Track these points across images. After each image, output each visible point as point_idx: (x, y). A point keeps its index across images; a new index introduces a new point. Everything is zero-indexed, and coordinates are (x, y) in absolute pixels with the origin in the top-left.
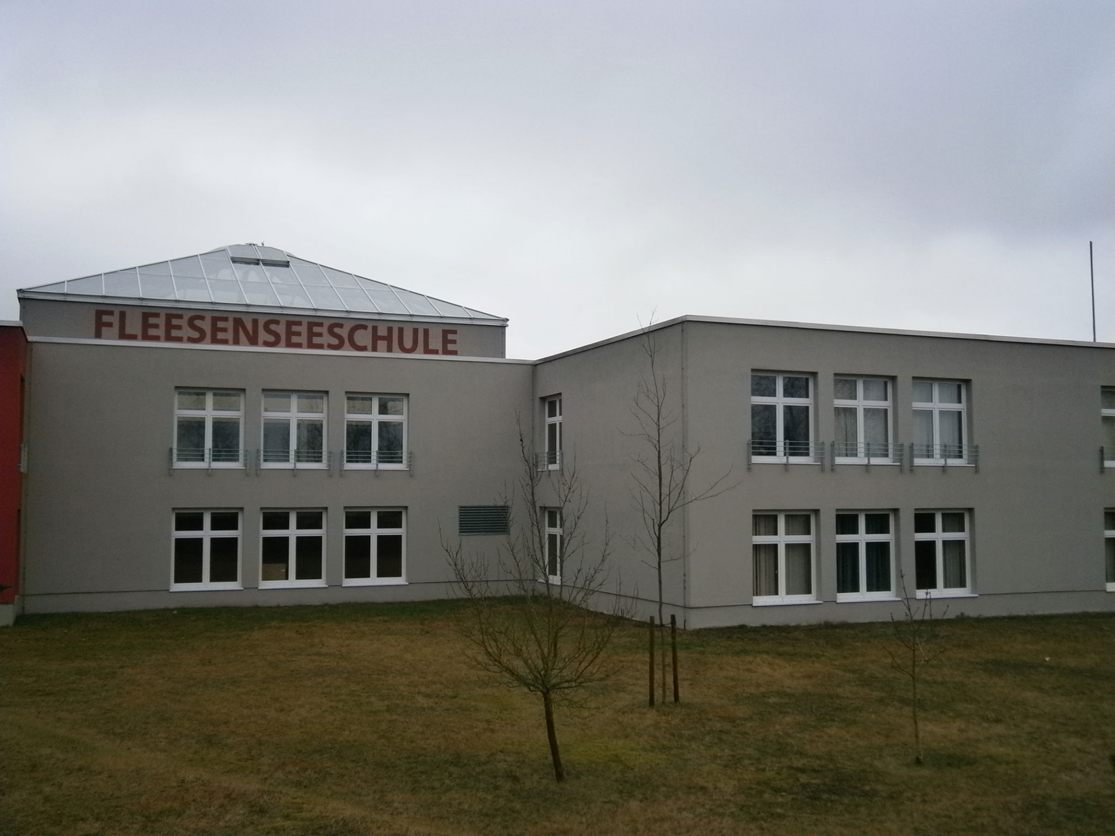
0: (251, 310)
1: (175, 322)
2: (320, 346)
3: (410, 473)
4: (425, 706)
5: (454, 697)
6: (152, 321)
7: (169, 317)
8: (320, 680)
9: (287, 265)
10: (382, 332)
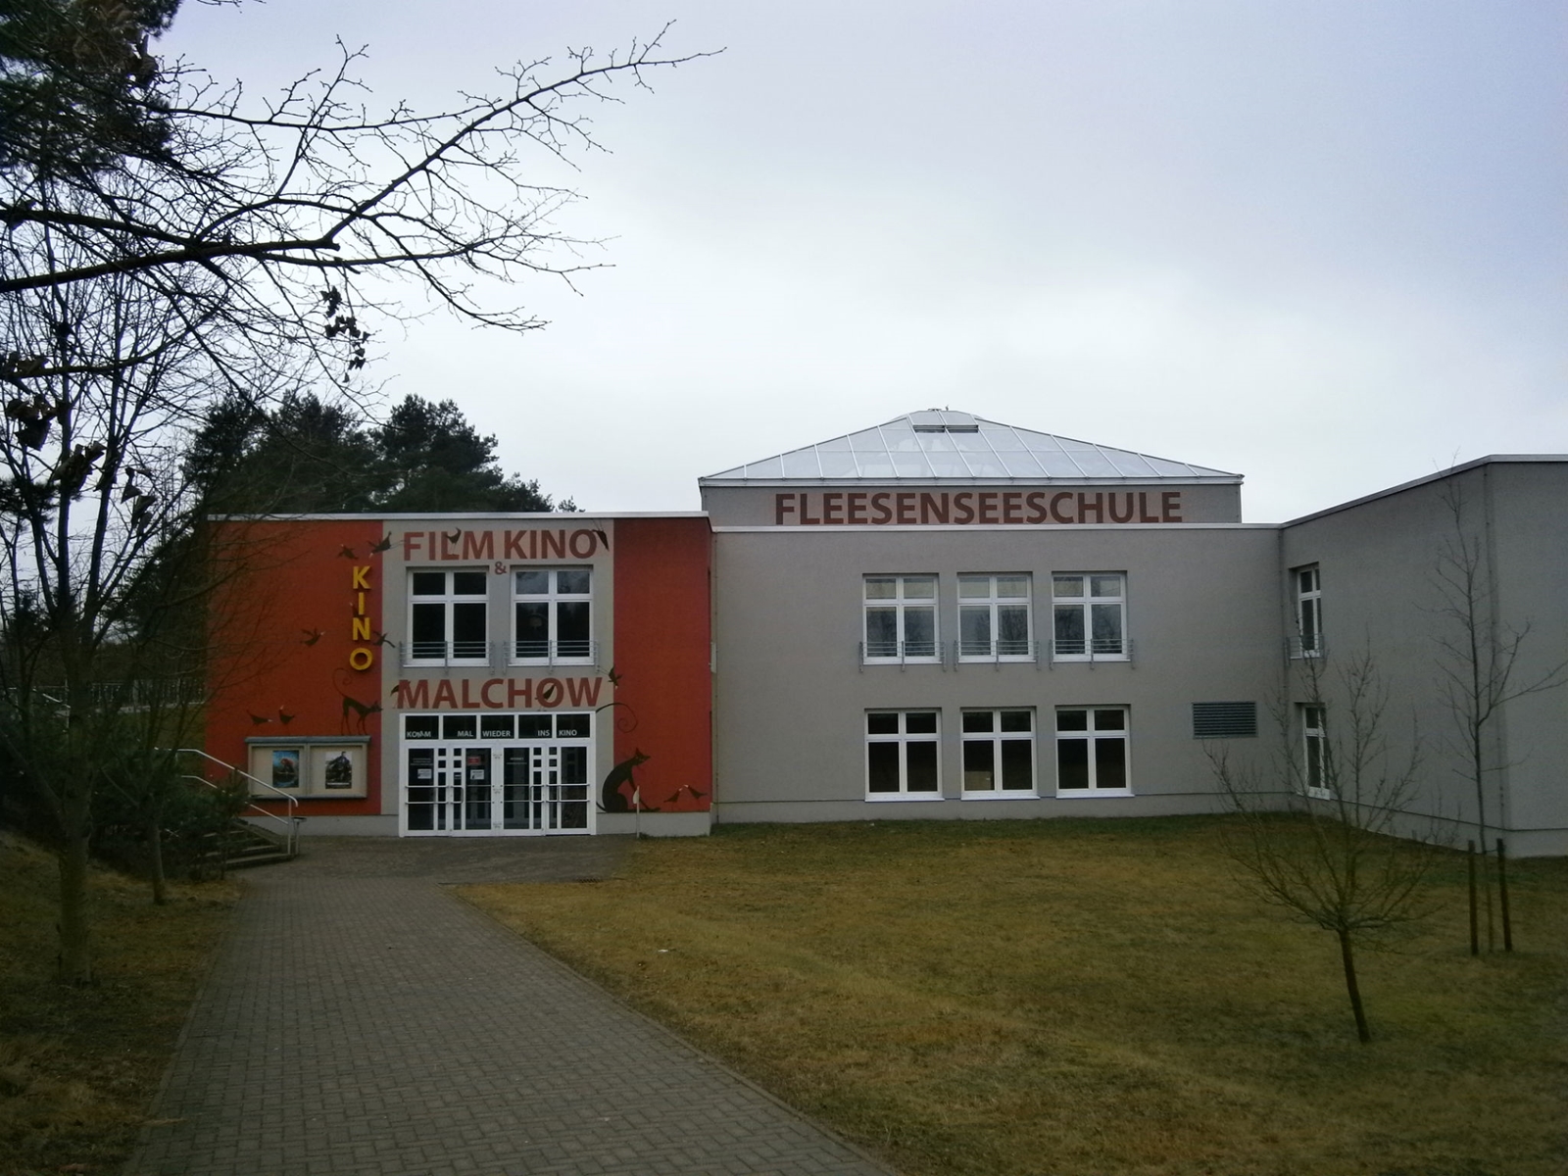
0: (940, 483)
1: (858, 502)
2: (1019, 521)
3: (1132, 664)
4: (1178, 942)
5: (1212, 933)
6: (834, 502)
7: (852, 497)
8: (1046, 906)
9: (975, 429)
10: (1090, 499)
